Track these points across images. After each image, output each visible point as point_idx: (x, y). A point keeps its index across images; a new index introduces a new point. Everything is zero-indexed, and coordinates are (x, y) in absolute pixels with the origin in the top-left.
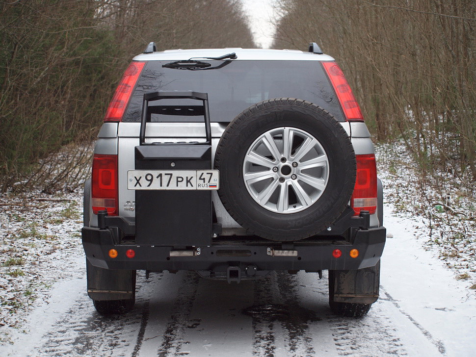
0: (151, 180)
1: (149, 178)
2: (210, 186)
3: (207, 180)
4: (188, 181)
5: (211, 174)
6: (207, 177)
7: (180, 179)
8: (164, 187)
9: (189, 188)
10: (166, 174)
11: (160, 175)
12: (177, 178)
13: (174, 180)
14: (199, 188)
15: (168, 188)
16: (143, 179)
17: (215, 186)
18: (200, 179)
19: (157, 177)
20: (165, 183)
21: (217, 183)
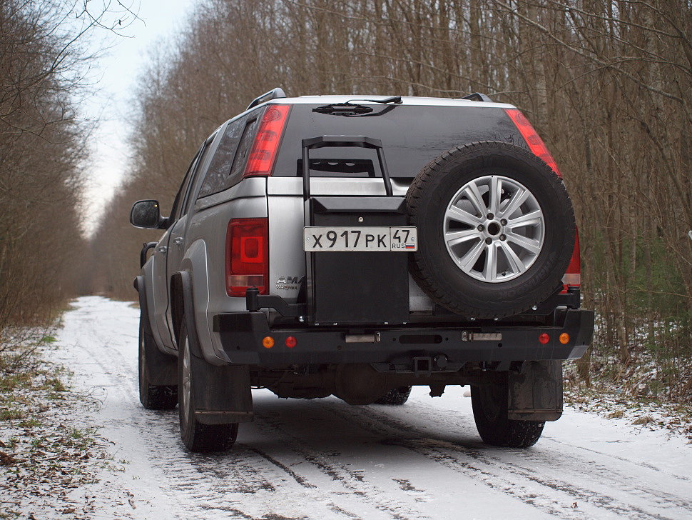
0: (334, 240)
1: (332, 236)
2: (407, 247)
3: (403, 240)
4: (380, 241)
5: (408, 231)
6: (402, 235)
7: (370, 238)
8: (351, 248)
9: (382, 249)
10: (352, 232)
11: (346, 233)
12: (367, 236)
13: (362, 240)
14: (394, 250)
15: (355, 250)
16: (324, 237)
17: (413, 247)
18: (395, 237)
19: (342, 236)
20: (351, 243)
21: (415, 243)
